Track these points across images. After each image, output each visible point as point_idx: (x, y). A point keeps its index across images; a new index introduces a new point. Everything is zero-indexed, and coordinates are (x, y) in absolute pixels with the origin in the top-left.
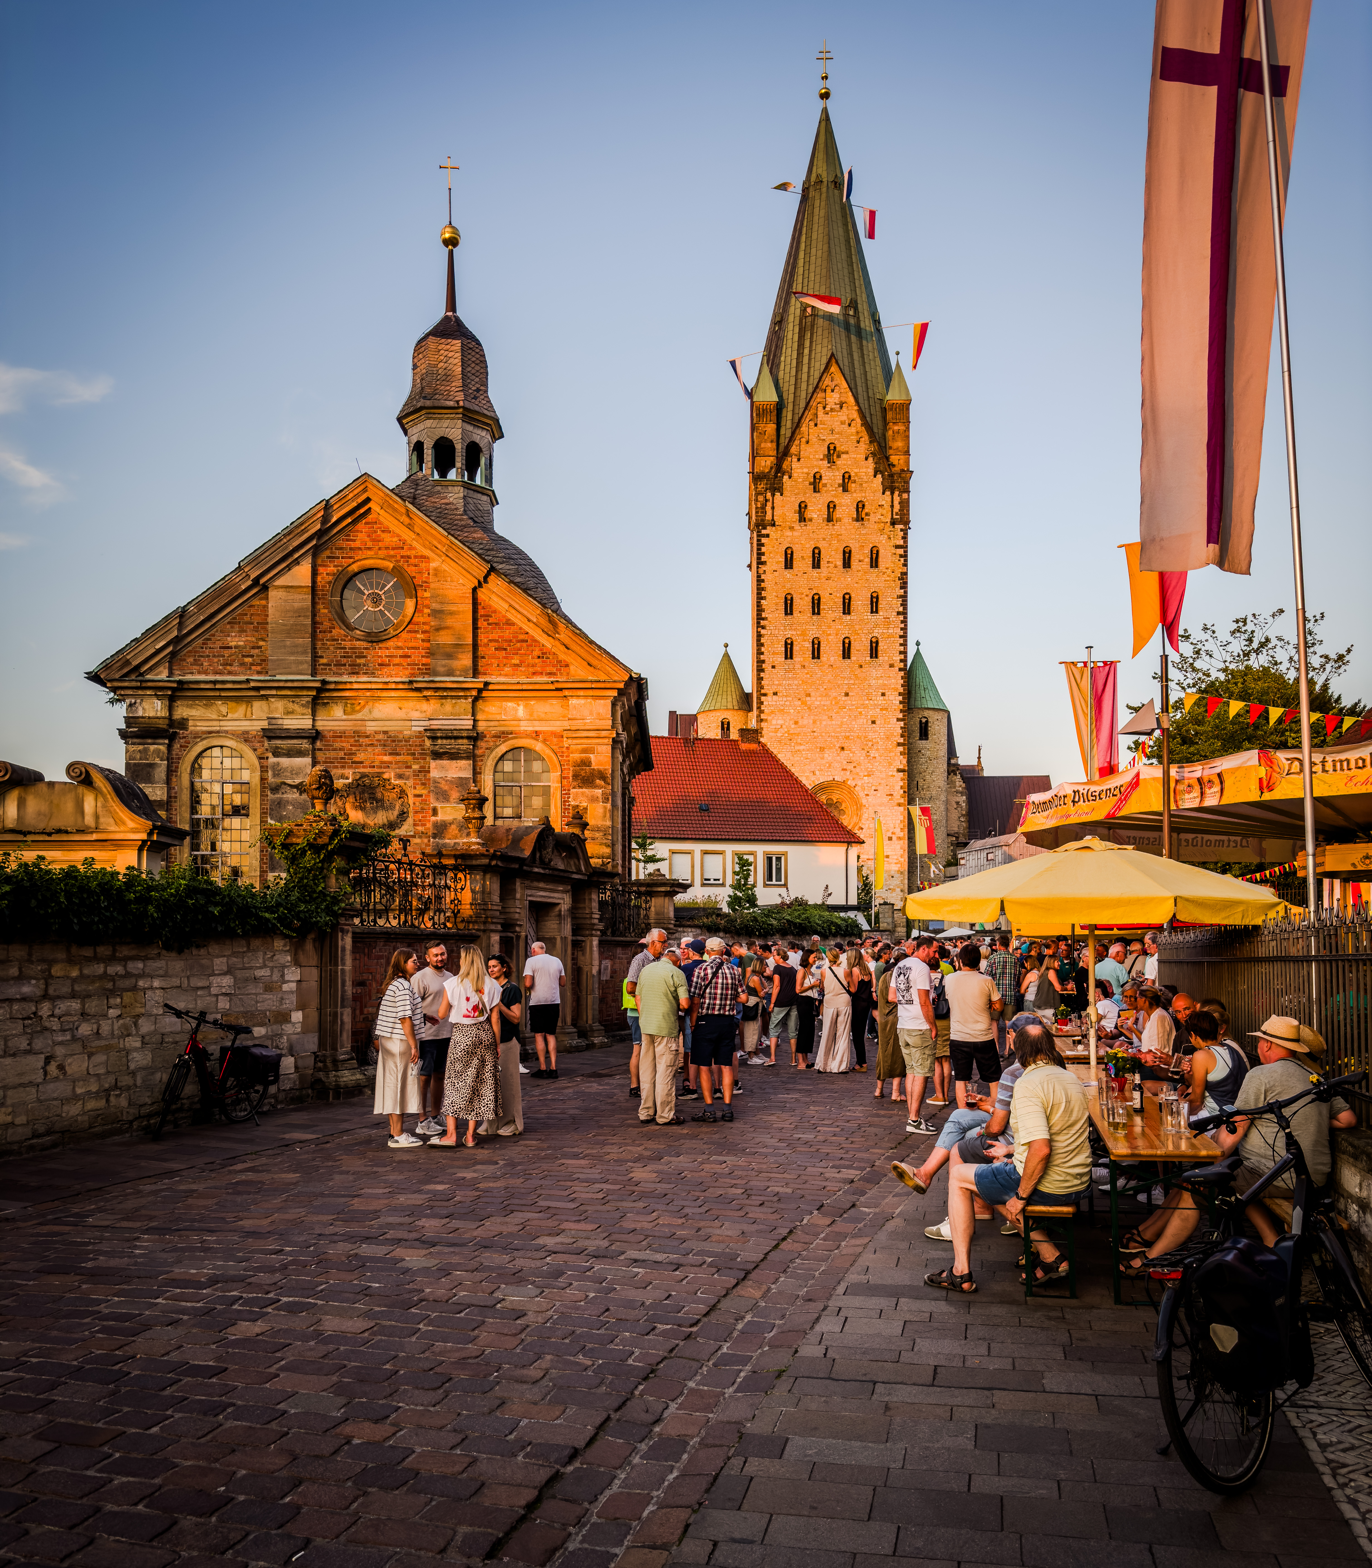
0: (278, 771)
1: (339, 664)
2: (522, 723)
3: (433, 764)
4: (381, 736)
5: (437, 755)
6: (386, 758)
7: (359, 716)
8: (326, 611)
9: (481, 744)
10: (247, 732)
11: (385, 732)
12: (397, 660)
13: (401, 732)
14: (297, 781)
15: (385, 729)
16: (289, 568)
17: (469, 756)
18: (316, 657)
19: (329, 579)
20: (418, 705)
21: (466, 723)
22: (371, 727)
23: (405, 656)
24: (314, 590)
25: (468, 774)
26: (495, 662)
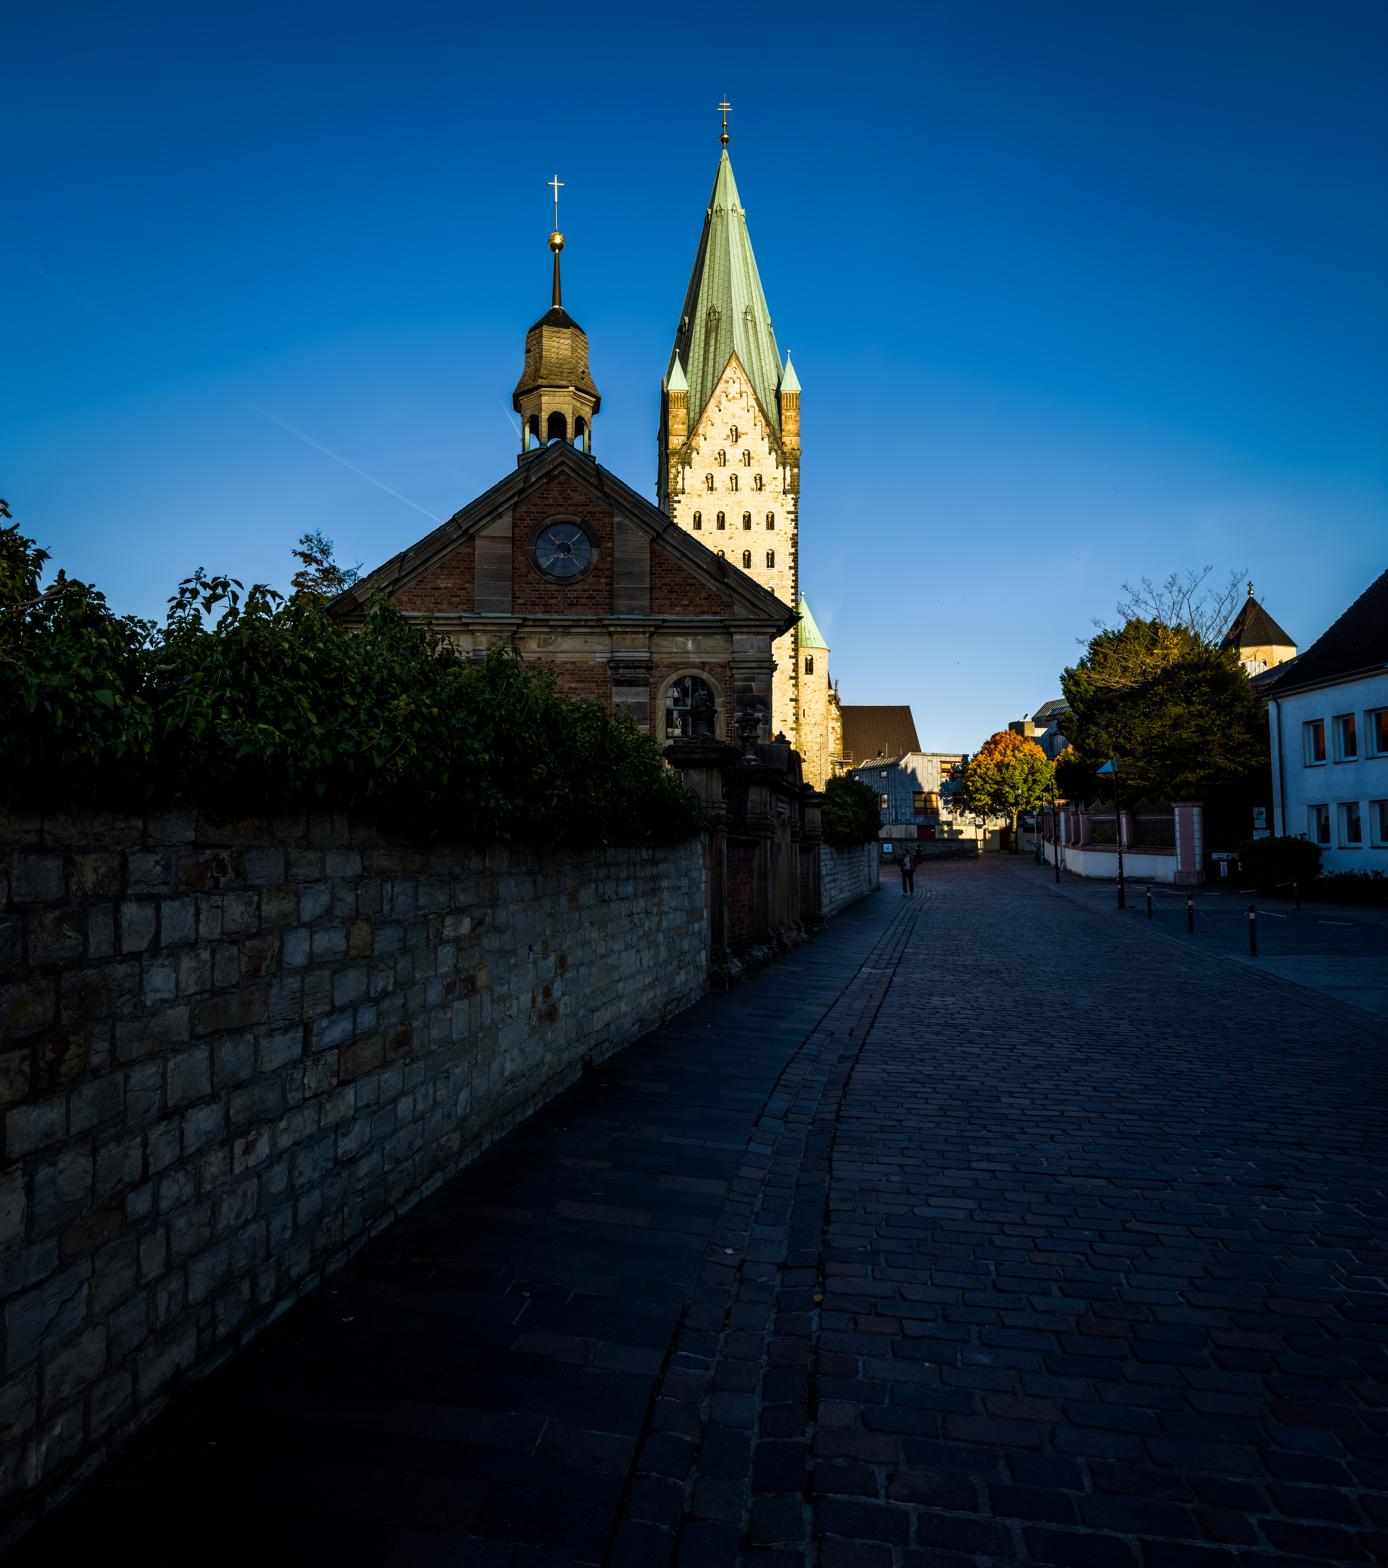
1: (534, 603)
2: (691, 655)
3: (615, 690)
4: (569, 666)
5: (619, 683)
6: (573, 685)
7: (551, 648)
8: (522, 558)
9: (655, 673)
11: (573, 663)
12: (583, 601)
13: (587, 663)
15: (573, 660)
16: (493, 520)
17: (646, 683)
18: (515, 598)
19: (526, 530)
20: (601, 639)
21: (644, 655)
22: (561, 658)
23: (590, 598)
24: (513, 540)
25: (644, 699)
26: (668, 603)
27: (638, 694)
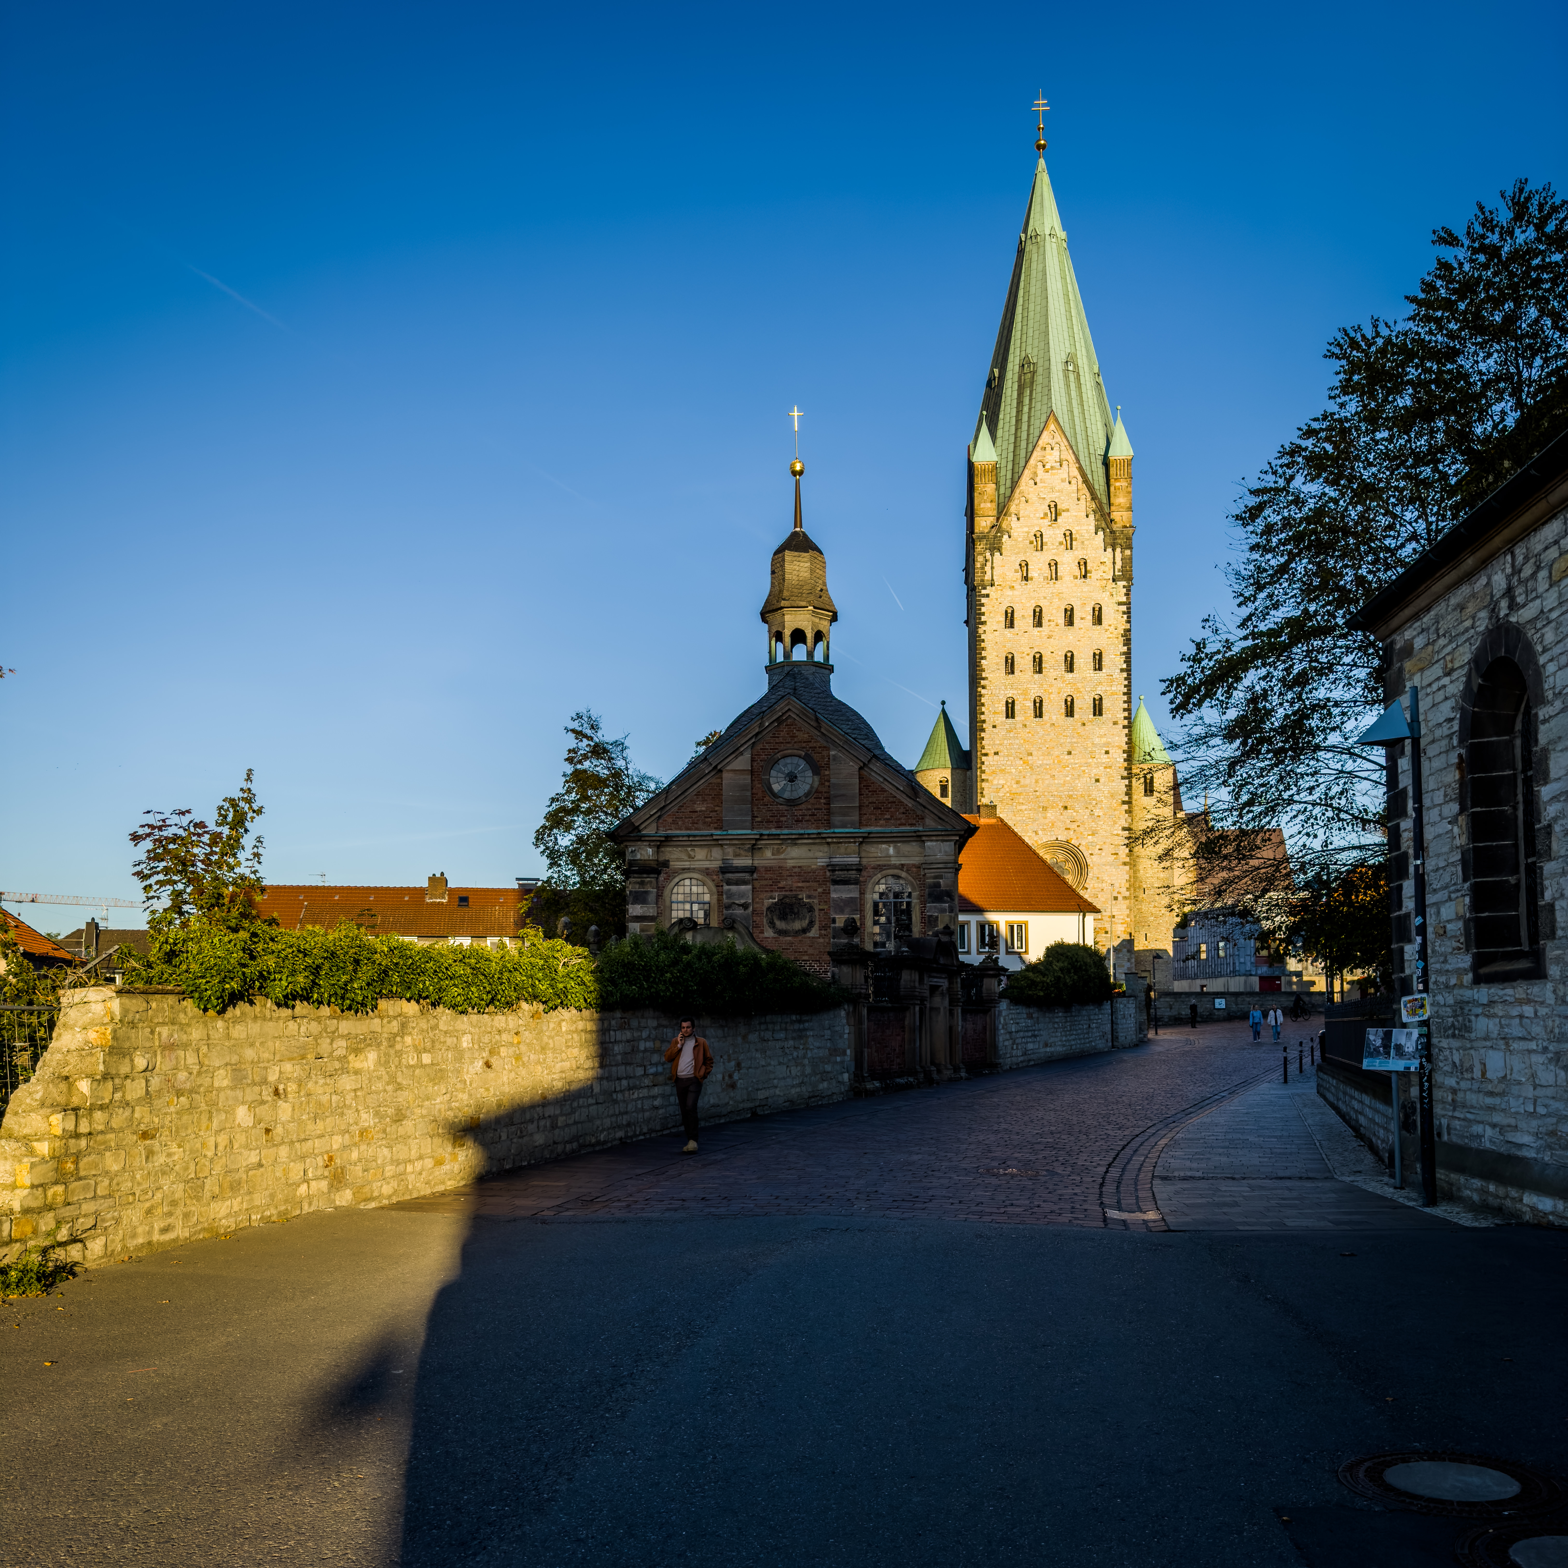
0: (730, 895)
1: (768, 822)
2: (893, 859)
3: (832, 888)
4: (796, 870)
5: (836, 882)
6: (800, 885)
7: (782, 856)
8: (759, 786)
9: (864, 873)
10: (707, 869)
11: (799, 867)
12: (807, 818)
13: (811, 867)
14: (742, 901)
15: (799, 865)
16: (736, 757)
17: (856, 882)
18: (754, 817)
19: (762, 764)
20: (821, 848)
21: (854, 860)
22: (790, 863)
23: (813, 815)
24: (752, 772)
25: (856, 895)
26: (873, 817)
27: (850, 891)
